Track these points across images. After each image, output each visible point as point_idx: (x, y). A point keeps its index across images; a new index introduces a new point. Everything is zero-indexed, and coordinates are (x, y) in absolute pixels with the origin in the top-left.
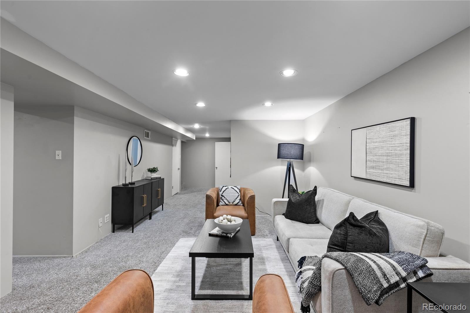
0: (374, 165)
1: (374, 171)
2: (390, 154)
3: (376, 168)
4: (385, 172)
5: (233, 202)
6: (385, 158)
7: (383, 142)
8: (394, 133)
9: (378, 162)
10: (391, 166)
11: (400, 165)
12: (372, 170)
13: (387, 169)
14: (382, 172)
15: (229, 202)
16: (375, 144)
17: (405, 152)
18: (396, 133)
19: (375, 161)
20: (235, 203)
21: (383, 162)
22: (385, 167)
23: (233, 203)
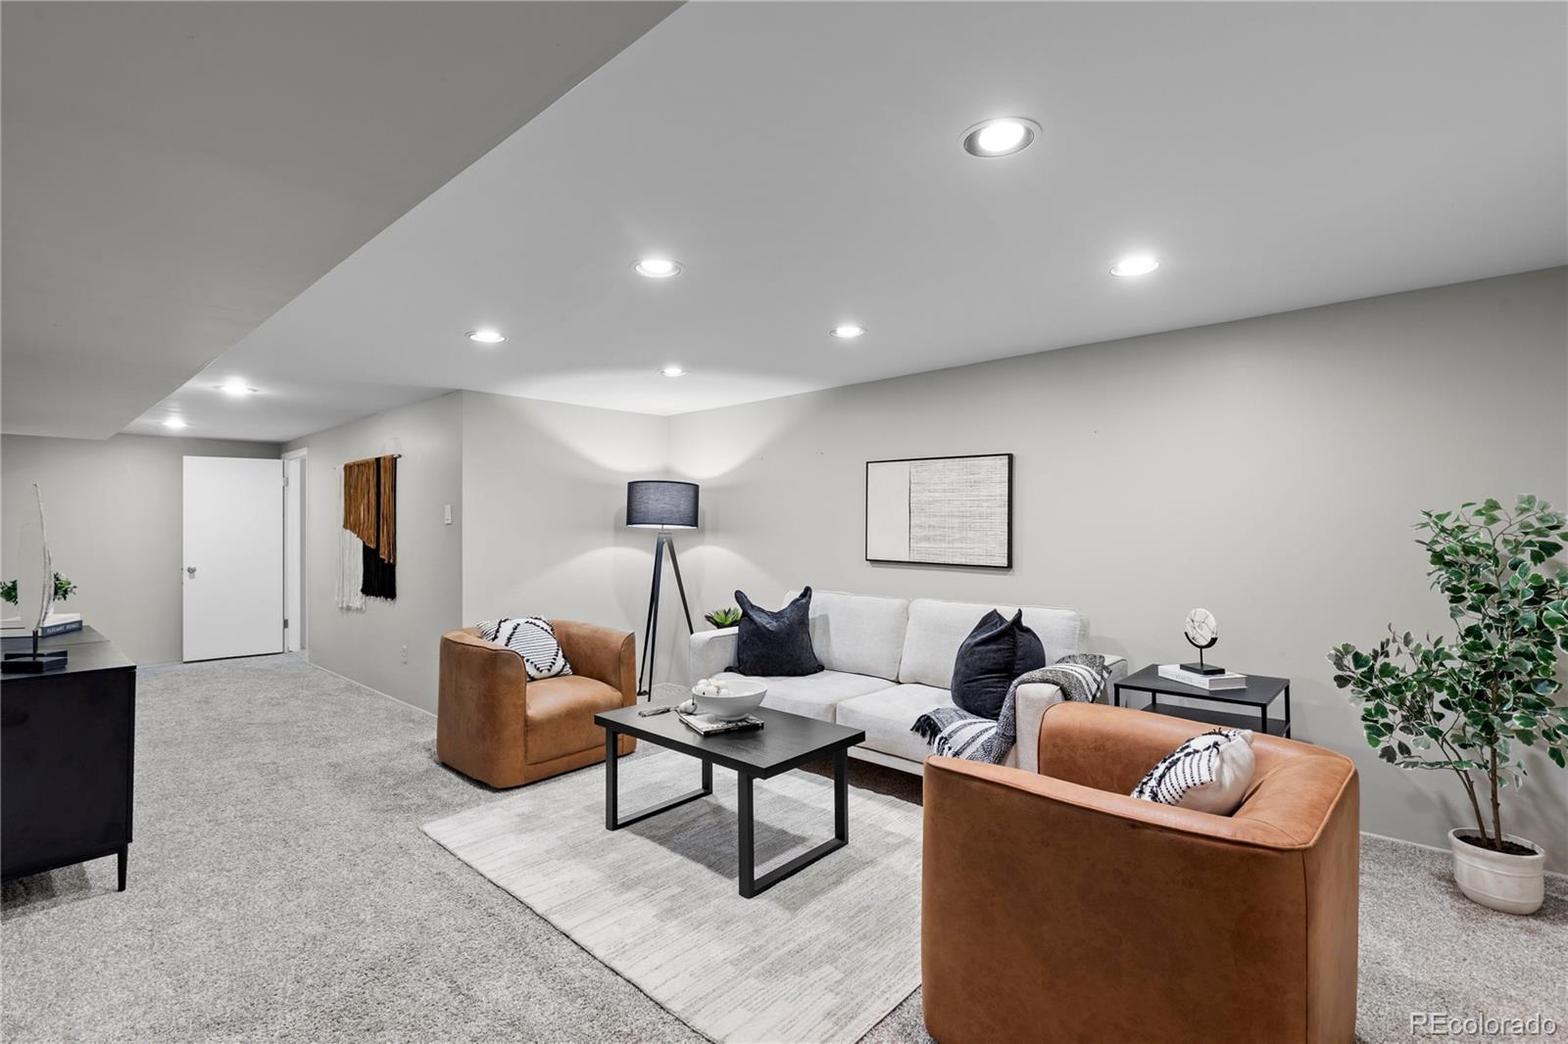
0: (931, 533)
1: (931, 545)
2: (968, 514)
3: (935, 540)
4: (956, 545)
5: (551, 666)
6: (958, 520)
7: (953, 491)
8: (976, 476)
9: (941, 527)
10: (970, 534)
11: (989, 533)
12: (923, 544)
13: (961, 540)
14: (950, 545)
15: (538, 669)
16: (932, 494)
17: (999, 510)
18: (981, 476)
19: (933, 527)
20: (556, 669)
21: (953, 528)
22: (958, 536)
23: (549, 670)
